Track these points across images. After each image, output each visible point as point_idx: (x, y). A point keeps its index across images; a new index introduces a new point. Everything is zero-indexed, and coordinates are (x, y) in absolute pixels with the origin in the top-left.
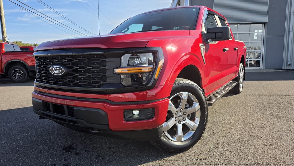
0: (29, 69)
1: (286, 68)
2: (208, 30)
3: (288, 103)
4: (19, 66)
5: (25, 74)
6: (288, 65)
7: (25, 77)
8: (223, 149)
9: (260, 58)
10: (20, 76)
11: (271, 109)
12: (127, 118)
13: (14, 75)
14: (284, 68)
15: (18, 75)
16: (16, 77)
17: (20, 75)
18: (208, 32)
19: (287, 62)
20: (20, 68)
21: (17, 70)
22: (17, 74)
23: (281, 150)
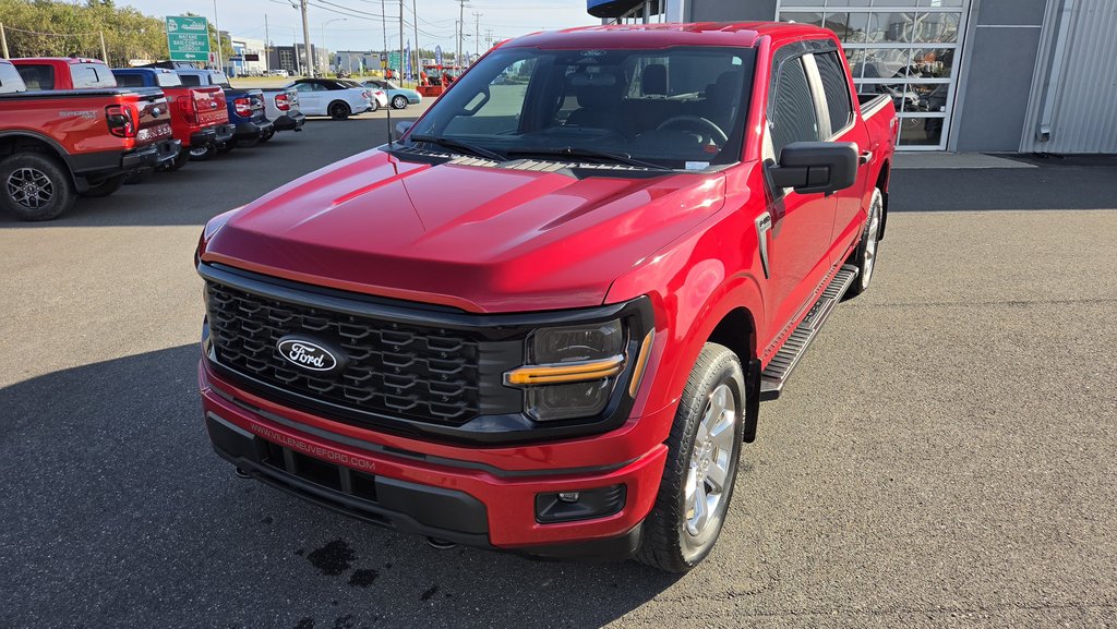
0: (76, 169)
1: (1030, 151)
2: (784, 156)
3: (1016, 342)
4: (31, 157)
5: (59, 188)
6: (1040, 137)
7: (59, 199)
8: (805, 554)
9: (942, 108)
10: (41, 193)
11: (960, 371)
12: (546, 514)
13: (15, 189)
14: (1023, 149)
15: (30, 190)
16: (27, 198)
17: (42, 189)
18: (782, 163)
19: (1039, 126)
20: (37, 165)
21: (27, 172)
22: (32, 185)
23: (975, 555)
